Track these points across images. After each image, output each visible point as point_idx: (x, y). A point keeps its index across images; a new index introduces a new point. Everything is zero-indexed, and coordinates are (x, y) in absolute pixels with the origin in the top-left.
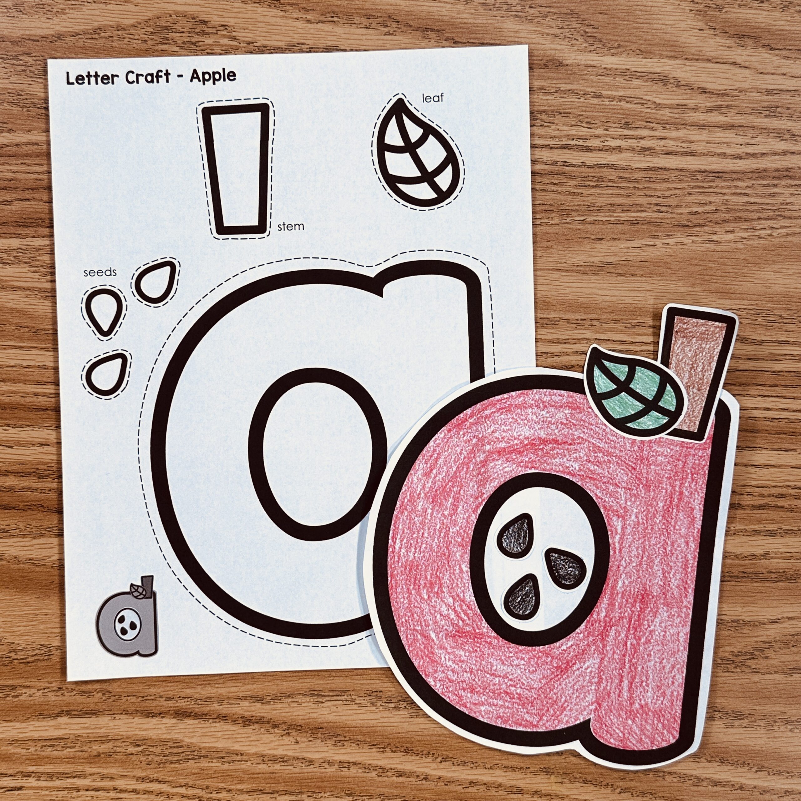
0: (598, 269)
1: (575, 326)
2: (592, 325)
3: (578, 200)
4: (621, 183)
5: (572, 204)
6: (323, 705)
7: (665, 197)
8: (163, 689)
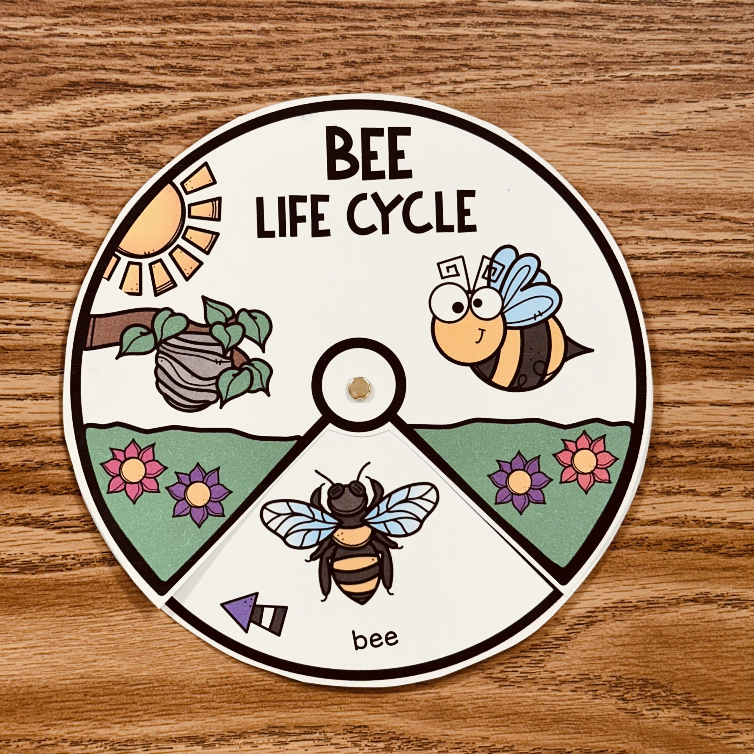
0: (649, 142)
1: (619, 220)
2: (643, 219)
3: (619, 49)
4: (677, 24)
5: (612, 54)
6: (286, 747)
7: (737, 42)
8: (66, 730)
